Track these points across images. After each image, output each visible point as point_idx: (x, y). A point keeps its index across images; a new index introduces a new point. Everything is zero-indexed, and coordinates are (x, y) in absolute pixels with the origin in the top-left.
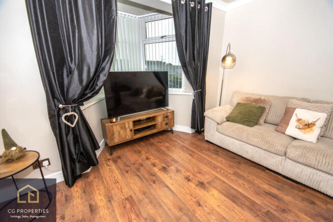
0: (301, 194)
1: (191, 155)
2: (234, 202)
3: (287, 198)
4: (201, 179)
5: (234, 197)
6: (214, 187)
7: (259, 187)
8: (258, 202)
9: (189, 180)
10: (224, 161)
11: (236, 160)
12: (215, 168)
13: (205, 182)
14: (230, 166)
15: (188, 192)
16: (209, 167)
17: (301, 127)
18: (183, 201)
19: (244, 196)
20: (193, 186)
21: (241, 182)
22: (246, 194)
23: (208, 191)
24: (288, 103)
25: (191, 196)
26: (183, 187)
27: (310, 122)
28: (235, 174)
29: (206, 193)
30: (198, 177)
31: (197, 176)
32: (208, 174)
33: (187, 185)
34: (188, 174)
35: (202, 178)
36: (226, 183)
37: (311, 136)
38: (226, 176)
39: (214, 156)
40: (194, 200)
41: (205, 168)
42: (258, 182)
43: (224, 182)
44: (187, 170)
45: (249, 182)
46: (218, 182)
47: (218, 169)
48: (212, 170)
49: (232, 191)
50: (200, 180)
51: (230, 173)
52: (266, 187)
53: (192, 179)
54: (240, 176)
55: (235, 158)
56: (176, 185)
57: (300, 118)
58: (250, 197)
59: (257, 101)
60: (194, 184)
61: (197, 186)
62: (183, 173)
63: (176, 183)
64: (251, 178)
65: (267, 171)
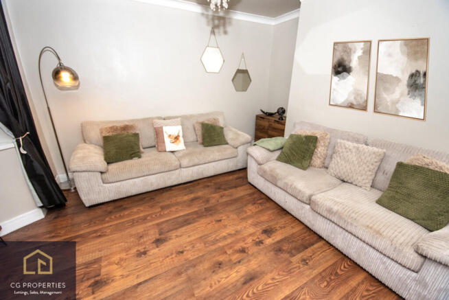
0: (201, 186)
1: (100, 236)
2: (190, 224)
3: (200, 194)
4: (150, 240)
5: (185, 221)
6: (168, 231)
7: (185, 202)
8: (196, 209)
9: (145, 253)
10: (142, 208)
11: (147, 199)
12: (144, 219)
13: (158, 236)
14: (152, 207)
15: (161, 259)
16: (138, 225)
17: (173, 141)
18: (170, 268)
19: (188, 215)
20: (156, 250)
21: (173, 209)
22: (187, 212)
23: (170, 239)
24: (153, 124)
25: (168, 257)
26: (151, 264)
27: (176, 135)
28: (163, 208)
29: (172, 241)
30: (147, 241)
31: (145, 242)
32: (148, 230)
33: (151, 258)
34: (134, 251)
35: (150, 238)
36: (170, 220)
37: (180, 146)
38: (161, 216)
39: (126, 213)
40: (174, 256)
41: (140, 229)
42: (180, 199)
43: (167, 221)
44: (127, 250)
45: (177, 204)
46: (164, 226)
47: (149, 218)
48: (145, 223)
49: (180, 220)
50: (152, 241)
51: (160, 212)
52: (186, 198)
53: (145, 248)
54: (168, 207)
55: (145, 198)
56: (142, 272)
57: (169, 134)
58: (190, 212)
59: (125, 128)
60: (154, 248)
61: (157, 247)
62: (127, 257)
63: (139, 272)
64: (174, 200)
65: (173, 188)
